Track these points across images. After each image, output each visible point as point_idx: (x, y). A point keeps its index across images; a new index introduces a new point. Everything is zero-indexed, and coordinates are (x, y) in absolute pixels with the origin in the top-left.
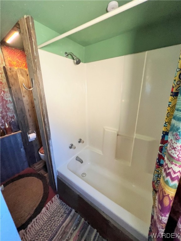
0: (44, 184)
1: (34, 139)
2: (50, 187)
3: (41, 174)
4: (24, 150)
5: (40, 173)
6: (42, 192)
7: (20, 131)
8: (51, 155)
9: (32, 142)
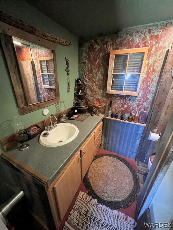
0: (133, 190)
1: (155, 141)
2: (135, 202)
3: (139, 178)
4: (139, 143)
5: (138, 176)
6: (126, 197)
7: (145, 125)
8: (155, 182)
9: (151, 141)
